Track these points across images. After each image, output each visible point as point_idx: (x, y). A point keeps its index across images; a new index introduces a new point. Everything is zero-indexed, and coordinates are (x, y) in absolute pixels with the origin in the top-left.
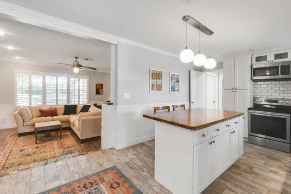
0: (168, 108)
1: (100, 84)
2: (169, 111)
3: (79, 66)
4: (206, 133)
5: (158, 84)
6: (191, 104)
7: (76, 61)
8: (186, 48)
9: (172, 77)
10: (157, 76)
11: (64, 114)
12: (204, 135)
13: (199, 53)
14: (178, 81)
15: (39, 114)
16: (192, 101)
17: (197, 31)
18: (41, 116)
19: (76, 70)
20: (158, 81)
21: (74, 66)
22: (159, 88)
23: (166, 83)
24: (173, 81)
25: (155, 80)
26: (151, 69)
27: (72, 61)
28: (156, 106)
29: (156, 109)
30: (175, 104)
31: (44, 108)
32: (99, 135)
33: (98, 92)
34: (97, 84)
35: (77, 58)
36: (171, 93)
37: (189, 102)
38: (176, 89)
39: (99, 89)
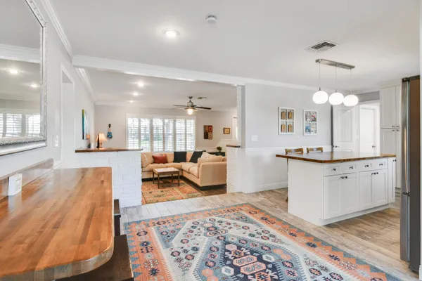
0: (301, 150)
1: (209, 126)
2: (302, 152)
3: (193, 107)
4: (337, 168)
5: (288, 124)
6: (334, 148)
7: (190, 101)
8: (320, 90)
9: (306, 116)
10: (287, 114)
11: (174, 161)
12: (335, 170)
13: (336, 92)
14: (315, 120)
15: (152, 160)
16: (334, 144)
17: (334, 67)
18: (154, 163)
19: (190, 111)
20: (288, 120)
21: (188, 107)
22: (290, 128)
23: (298, 122)
24: (308, 120)
25: (285, 120)
26: (280, 108)
27: (186, 102)
28: (289, 148)
29: (287, 151)
30: (310, 147)
31: (156, 155)
32: (224, 183)
33: (206, 136)
34: (205, 126)
35: (191, 98)
36: (305, 134)
37: (330, 146)
38: (312, 129)
39: (208, 133)
